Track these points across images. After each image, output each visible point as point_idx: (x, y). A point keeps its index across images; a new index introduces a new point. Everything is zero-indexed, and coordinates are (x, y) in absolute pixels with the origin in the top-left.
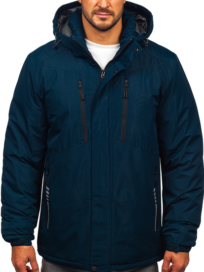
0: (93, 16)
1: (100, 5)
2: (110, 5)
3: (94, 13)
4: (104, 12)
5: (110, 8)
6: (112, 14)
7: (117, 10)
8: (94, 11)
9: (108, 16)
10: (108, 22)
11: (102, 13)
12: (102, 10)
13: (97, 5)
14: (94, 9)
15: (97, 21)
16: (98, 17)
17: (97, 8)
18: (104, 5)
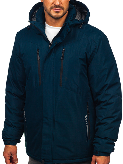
0: (51, 10)
1: (55, 4)
2: (61, 3)
3: (52, 8)
4: (58, 7)
5: (61, 5)
6: (63, 8)
7: (65, 6)
8: (51, 7)
9: (60, 10)
10: (61, 14)
11: (57, 8)
12: (56, 6)
13: (53, 3)
14: (52, 6)
15: (53, 13)
16: (54, 11)
17: (53, 5)
18: (58, 3)
